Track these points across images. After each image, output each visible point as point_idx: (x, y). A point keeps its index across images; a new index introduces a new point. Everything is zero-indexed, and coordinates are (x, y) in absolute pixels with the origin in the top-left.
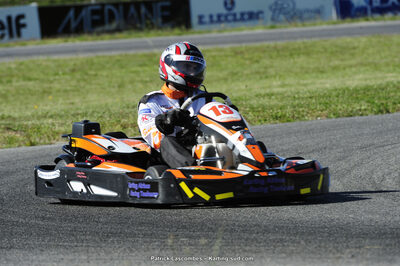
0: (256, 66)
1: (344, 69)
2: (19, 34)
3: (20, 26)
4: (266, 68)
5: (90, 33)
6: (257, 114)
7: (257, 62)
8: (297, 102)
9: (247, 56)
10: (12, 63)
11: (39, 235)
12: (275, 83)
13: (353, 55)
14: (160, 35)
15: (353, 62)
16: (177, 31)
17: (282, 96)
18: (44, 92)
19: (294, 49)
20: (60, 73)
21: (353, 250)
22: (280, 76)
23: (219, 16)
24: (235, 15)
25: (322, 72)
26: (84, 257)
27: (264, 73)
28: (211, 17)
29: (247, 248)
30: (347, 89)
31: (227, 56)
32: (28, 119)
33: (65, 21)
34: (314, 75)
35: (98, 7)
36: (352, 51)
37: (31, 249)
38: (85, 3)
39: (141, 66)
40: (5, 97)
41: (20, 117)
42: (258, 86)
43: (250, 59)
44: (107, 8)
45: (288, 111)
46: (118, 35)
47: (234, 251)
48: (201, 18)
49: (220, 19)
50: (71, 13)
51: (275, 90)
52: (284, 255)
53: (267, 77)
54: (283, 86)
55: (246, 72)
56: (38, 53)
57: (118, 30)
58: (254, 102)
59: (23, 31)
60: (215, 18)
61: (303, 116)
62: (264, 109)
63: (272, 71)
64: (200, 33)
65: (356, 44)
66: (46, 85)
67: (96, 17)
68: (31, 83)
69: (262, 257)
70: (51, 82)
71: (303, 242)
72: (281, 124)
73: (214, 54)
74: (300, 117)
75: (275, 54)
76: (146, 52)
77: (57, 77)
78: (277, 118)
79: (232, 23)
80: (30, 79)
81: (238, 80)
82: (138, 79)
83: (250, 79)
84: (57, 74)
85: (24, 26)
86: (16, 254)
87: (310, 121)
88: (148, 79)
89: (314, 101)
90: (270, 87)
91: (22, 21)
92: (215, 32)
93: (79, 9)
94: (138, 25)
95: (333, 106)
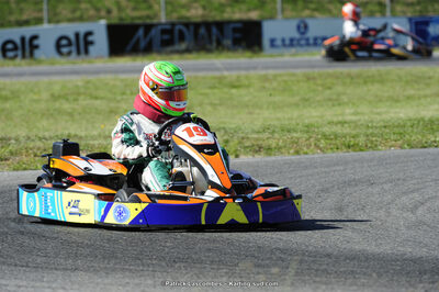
0: (328, 92)
1: (419, 98)
2: (87, 52)
3: (88, 43)
4: (339, 95)
5: (159, 52)
6: (328, 141)
7: (330, 88)
8: (371, 131)
9: (319, 82)
10: (78, 81)
11: (104, 258)
12: (348, 111)
13: (428, 85)
14: (229, 57)
15: (428, 92)
16: (248, 54)
17: (356, 125)
18: (111, 112)
19: (368, 77)
20: (128, 92)
21: (426, 285)
22: (354, 104)
23: (292, 40)
24: (307, 40)
25: (397, 101)
26: (149, 282)
27: (337, 100)
28: (283, 40)
29: (318, 279)
30: (423, 119)
31: (298, 81)
32: (93, 138)
33: (134, 40)
34: (388, 104)
35: (168, 27)
36: (428, 81)
37: (96, 271)
38: (155, 21)
39: (211, 88)
40: (71, 115)
41: (86, 136)
42: (331, 114)
43: (322, 85)
44: (177, 28)
45: (362, 140)
46: (187, 56)
47: (304, 281)
48: (272, 42)
49: (292, 43)
50: (141, 32)
51: (349, 118)
52: (355, 288)
53: (339, 105)
54: (356, 114)
55: (318, 98)
56: (106, 72)
57: (188, 51)
58: (327, 130)
59: (91, 48)
60: (287, 42)
61: (376, 146)
62: (336, 137)
63: (345, 98)
64: (271, 56)
65: (431, 74)
66: (113, 105)
67: (166, 37)
68: (98, 102)
69: (332, 289)
70: (118, 102)
71: (374, 275)
72: (352, 153)
73: (286, 78)
74: (374, 147)
75: (348, 80)
76: (217, 74)
77: (125, 97)
78: (349, 147)
79: (306, 48)
80: (96, 98)
81: (310, 106)
82: (206, 101)
83: (322, 106)
84: (124, 94)
85: (92, 43)
86: (81, 276)
87: (383, 151)
88: (217, 102)
89: (387, 131)
90: (342, 115)
91: (90, 38)
92: (288, 56)
93: (148, 28)
94: (208, 46)
95: (407, 136)
